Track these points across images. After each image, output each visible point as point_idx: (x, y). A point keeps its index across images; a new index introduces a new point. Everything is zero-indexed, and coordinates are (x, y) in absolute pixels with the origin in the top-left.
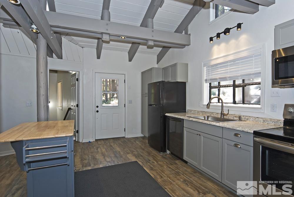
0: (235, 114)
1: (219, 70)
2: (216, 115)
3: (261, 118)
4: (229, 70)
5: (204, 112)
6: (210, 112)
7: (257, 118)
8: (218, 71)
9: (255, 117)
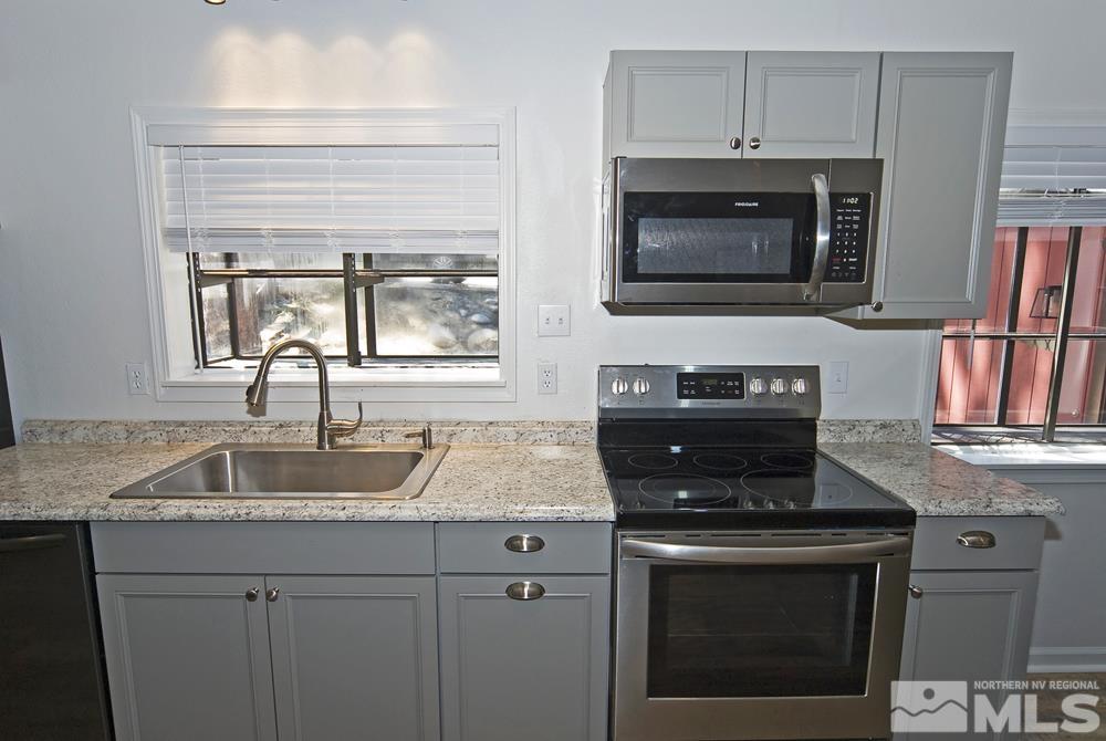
0: (384, 417)
1: (270, 185)
2: (273, 437)
3: (507, 424)
4: (332, 197)
5: (183, 424)
6: (229, 424)
7: (491, 423)
8: (265, 193)
9: (480, 424)
